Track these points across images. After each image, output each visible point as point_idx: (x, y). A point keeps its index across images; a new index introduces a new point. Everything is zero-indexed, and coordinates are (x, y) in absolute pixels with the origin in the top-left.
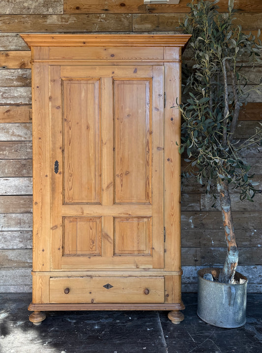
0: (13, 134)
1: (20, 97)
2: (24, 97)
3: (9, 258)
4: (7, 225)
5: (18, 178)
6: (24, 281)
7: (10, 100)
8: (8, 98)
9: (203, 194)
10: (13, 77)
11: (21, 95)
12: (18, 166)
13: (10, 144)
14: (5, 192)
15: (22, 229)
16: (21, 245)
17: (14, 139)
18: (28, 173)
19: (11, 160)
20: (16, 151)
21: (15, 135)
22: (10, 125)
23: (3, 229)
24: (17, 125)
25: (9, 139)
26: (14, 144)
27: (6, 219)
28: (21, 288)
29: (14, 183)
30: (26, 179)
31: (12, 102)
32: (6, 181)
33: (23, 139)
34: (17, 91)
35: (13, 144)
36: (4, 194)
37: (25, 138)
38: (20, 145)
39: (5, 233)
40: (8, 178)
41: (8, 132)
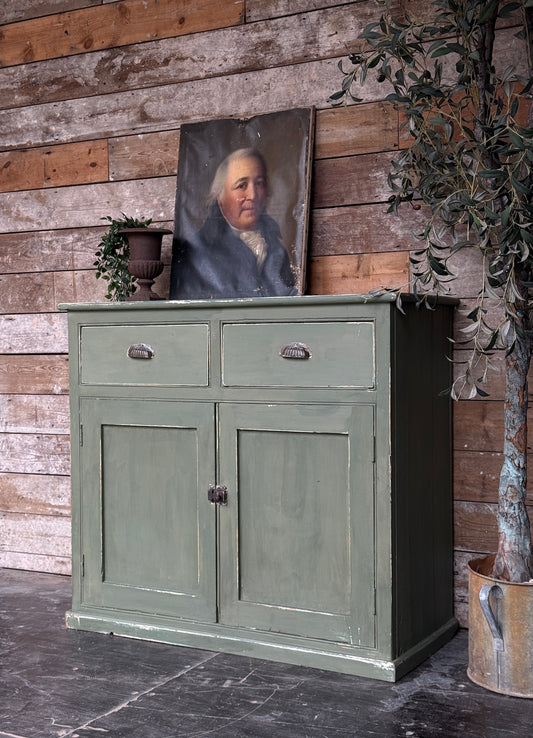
0: (18, 218)
1: (28, 130)
2: (34, 130)
3: (19, 493)
4: (14, 419)
5: (29, 316)
6: (44, 547)
7: (10, 139)
8: (6, 135)
10: (12, 84)
11: (28, 125)
12: (28, 289)
13: (13, 238)
14: (8, 346)
15: (40, 430)
16: (39, 466)
17: (20, 228)
18: (47, 304)
19: (18, 276)
20: (24, 255)
21: (21, 219)
22: (13, 195)
23: (9, 429)
24: (24, 194)
25: (12, 229)
26: (22, 238)
27: (12, 407)
28: (41, 562)
29: (22, 327)
30: (43, 316)
31: (14, 144)
32: (9, 323)
33: (35, 227)
34: (21, 116)
35: (18, 238)
36: (8, 352)
37: (39, 224)
38: (30, 240)
39: (12, 437)
40: (12, 316)
41: (9, 213)
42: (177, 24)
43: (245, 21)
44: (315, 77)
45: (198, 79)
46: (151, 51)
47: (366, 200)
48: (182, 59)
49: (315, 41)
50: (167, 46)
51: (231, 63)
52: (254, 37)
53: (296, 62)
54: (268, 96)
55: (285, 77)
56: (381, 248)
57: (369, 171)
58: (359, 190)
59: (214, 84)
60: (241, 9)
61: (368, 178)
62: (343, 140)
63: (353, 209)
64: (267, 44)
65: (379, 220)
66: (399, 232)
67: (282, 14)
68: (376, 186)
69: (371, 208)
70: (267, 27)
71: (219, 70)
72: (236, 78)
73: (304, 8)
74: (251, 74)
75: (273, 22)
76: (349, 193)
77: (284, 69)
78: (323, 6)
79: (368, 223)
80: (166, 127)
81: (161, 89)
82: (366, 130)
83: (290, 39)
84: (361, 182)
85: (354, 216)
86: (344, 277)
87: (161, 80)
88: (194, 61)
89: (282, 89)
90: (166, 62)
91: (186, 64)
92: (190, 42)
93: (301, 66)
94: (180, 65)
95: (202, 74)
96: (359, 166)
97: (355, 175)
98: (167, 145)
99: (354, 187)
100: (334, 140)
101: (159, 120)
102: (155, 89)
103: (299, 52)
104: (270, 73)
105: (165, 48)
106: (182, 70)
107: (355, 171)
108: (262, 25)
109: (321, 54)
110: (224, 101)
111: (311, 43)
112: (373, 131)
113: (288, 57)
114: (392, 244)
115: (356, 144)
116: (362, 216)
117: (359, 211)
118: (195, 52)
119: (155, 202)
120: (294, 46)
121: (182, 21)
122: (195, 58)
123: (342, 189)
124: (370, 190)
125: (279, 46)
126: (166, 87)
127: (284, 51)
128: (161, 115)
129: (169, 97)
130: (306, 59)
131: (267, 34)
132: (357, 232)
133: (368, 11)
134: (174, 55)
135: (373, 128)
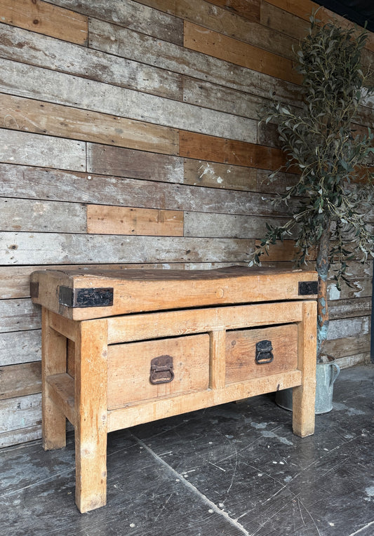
9: (188, 264)
42: (31, 22)
43: (87, 45)
44: (135, 100)
45: (49, 69)
46: (5, 32)
47: (162, 179)
48: (35, 49)
49: (134, 79)
50: (20, 33)
51: (77, 69)
52: (95, 59)
53: (123, 86)
54: (104, 100)
55: (115, 93)
56: (170, 207)
57: (164, 164)
58: (159, 174)
59: (62, 77)
60: (85, 37)
61: (164, 168)
62: (151, 142)
63: (156, 183)
64: (104, 68)
65: (170, 193)
66: (179, 201)
67: (114, 53)
68: (168, 173)
69: (166, 185)
70: (104, 57)
71: (67, 69)
72: (81, 80)
73: (128, 56)
74: (92, 82)
75: (109, 56)
76: (153, 173)
77: (115, 88)
78: (140, 61)
79: (164, 193)
80: (18, 94)
81: (15, 63)
82: (163, 141)
83: (119, 70)
84: (160, 169)
85: (156, 187)
86: (150, 221)
87: (15, 57)
88: (46, 55)
89: (114, 99)
90: (20, 45)
91: (39, 54)
92: (43, 40)
93: (126, 90)
94: (33, 52)
95: (53, 67)
96: (159, 160)
97: (157, 164)
98: (18, 107)
99: (156, 171)
100: (146, 141)
101: (11, 86)
102: (9, 62)
103: (125, 81)
104: (105, 87)
105: (19, 35)
106: (34, 57)
107: (157, 162)
108: (101, 54)
109: (139, 88)
110: (71, 92)
111: (132, 79)
112: (166, 142)
113: (118, 81)
114: (176, 206)
115: (158, 147)
116: (160, 188)
117: (160, 185)
118: (47, 49)
119: (6, 147)
120: (122, 76)
121: (36, 22)
122: (47, 52)
123: (150, 171)
124: (165, 175)
125: (111, 72)
126: (18, 64)
127: (115, 76)
128: (13, 83)
129: (23, 73)
130: (128, 87)
131: (104, 61)
132: (158, 197)
133: (165, 76)
134: (28, 44)
135: (167, 141)
